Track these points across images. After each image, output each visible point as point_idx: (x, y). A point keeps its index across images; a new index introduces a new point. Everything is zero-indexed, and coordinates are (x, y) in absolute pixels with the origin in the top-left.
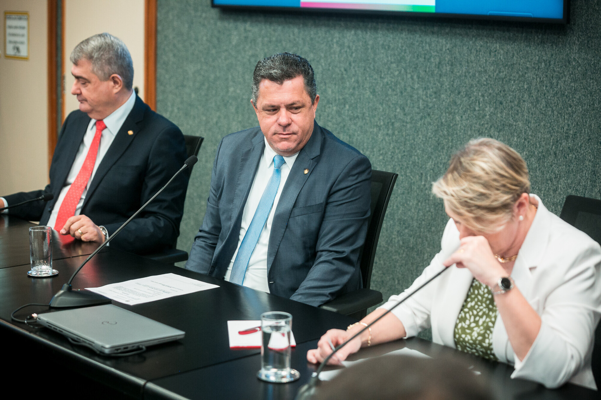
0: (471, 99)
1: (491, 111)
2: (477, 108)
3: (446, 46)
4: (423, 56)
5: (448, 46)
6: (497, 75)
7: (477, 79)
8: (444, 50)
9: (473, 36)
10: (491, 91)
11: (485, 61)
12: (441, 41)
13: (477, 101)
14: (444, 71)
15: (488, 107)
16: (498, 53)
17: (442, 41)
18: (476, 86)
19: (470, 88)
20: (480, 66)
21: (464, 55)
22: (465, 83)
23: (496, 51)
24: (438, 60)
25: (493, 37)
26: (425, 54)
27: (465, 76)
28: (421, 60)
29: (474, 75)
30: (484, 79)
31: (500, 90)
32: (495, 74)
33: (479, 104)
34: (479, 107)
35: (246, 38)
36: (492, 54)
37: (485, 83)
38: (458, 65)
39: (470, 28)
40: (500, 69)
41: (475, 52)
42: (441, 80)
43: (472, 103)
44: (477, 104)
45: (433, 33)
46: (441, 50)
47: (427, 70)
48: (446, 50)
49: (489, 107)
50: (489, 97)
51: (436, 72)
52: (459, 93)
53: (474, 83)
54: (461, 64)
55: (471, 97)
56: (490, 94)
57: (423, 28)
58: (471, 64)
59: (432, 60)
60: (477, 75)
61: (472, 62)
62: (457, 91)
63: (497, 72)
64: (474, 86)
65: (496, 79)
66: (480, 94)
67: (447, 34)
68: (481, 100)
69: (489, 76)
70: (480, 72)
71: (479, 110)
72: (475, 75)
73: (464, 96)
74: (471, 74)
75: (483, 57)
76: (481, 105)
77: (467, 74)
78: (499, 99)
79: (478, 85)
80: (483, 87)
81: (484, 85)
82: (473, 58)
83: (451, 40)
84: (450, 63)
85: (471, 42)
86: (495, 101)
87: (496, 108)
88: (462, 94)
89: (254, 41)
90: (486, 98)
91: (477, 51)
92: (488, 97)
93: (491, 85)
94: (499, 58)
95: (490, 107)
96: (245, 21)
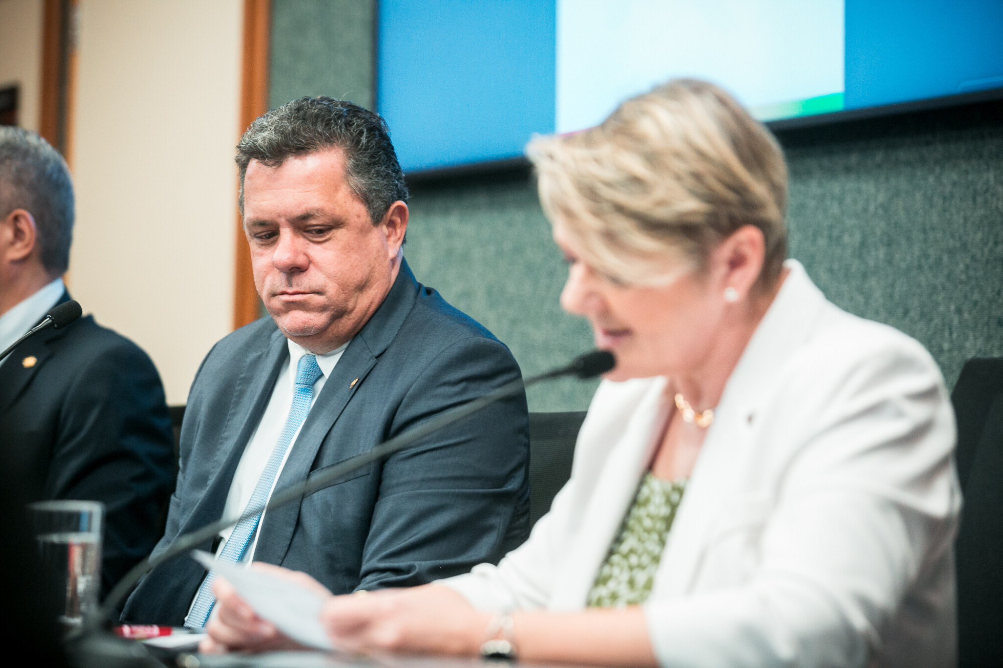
0: (933, 325)
1: (978, 347)
2: (946, 346)
3: (876, 200)
4: (825, 233)
5: (881, 198)
6: (991, 251)
7: (946, 272)
8: (872, 208)
9: (937, 162)
10: (976, 296)
11: (962, 221)
12: (864, 186)
13: (947, 327)
14: (872, 263)
15: (971, 338)
16: (993, 195)
17: (868, 187)
18: (944, 288)
19: (931, 295)
20: (952, 236)
21: (916, 213)
22: (919, 286)
23: (987, 190)
24: (858, 237)
25: (981, 156)
26: (831, 227)
27: (920, 267)
28: (822, 242)
29: (938, 262)
30: (962, 266)
31: (997, 289)
32: (986, 250)
33: (951, 334)
34: (951, 341)
35: (450, 252)
36: (980, 200)
37: (963, 277)
38: (903, 242)
39: (928, 144)
40: (997, 235)
41: (940, 202)
42: (866, 286)
43: (935, 333)
44: (947, 334)
45: (848, 170)
46: (865, 210)
47: (836, 266)
48: (876, 209)
49: (974, 336)
50: (974, 312)
51: (854, 269)
52: (906, 313)
53: (940, 280)
54: (909, 239)
55: (931, 320)
56: (976, 303)
57: (826, 162)
58: (931, 235)
59: (846, 239)
60: (945, 258)
61: (933, 229)
62: (900, 311)
63: (991, 244)
64: (940, 288)
65: (987, 262)
66: (953, 307)
67: (879, 166)
68: (956, 321)
69: (973, 258)
70: (951, 252)
71: (950, 351)
72: (941, 259)
73: (917, 318)
74: (931, 260)
75: (958, 212)
76: (955, 336)
77: (923, 261)
78: (994, 313)
79: (947, 284)
80: (960, 287)
81: (961, 282)
82: (935, 219)
83: (887, 179)
84: (885, 239)
85: (931, 179)
86: (986, 319)
87: (989, 338)
88: (912, 314)
89: (465, 258)
90: (966, 315)
91: (945, 199)
92: (970, 312)
93: (977, 279)
94: (994, 207)
95: (976, 338)
96: (447, 211)
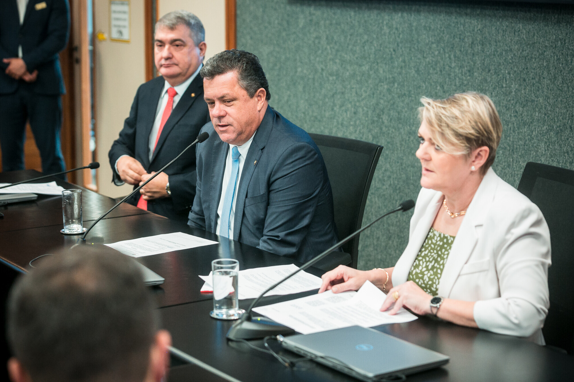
0: (499, 77)
1: (516, 88)
2: (504, 85)
3: (477, 27)
4: (458, 36)
5: (479, 27)
6: (521, 53)
7: (504, 58)
8: (476, 30)
9: (500, 17)
10: (515, 69)
11: (510, 40)
13: (505, 79)
14: (476, 50)
15: (514, 84)
16: (521, 33)
17: (474, 22)
18: (503, 64)
19: (499, 66)
20: (506, 45)
21: (493, 35)
22: (494, 62)
23: (519, 31)
24: (471, 40)
25: (517, 18)
26: (460, 35)
27: (494, 55)
28: (457, 40)
29: (501, 54)
30: (510, 57)
31: (523, 67)
32: (519, 53)
33: (506, 81)
34: (506, 84)
35: (311, 21)
36: (516, 33)
37: (511, 61)
38: (488, 45)
39: (497, 10)
40: (523, 48)
41: (502, 32)
42: (474, 59)
43: (500, 80)
44: (504, 81)
45: (466, 14)
46: (473, 30)
47: (462, 49)
48: (477, 31)
49: (515, 83)
50: (515, 75)
51: (469, 51)
52: (489, 71)
53: (502, 61)
54: (490, 44)
55: (499, 75)
56: (515, 72)
57: (458, 10)
58: (498, 44)
59: (466, 40)
60: (504, 53)
61: (499, 42)
62: (487, 70)
63: (521, 51)
64: (502, 64)
65: (520, 57)
66: (507, 72)
67: (478, 15)
68: (508, 77)
69: (514, 54)
70: (506, 51)
71: (506, 87)
72: (502, 53)
73: (493, 74)
74: (498, 53)
75: (509, 37)
76: (508, 82)
77: (495, 53)
78: (522, 76)
79: (505, 63)
80: (509, 65)
81: (510, 63)
82: (500, 38)
83: (482, 21)
84: (481, 42)
85: (498, 23)
86: (519, 78)
87: (520, 85)
88: (491, 71)
89: (317, 23)
90: (512, 75)
91: (503, 31)
92: (513, 75)
93: (516, 63)
94: (522, 37)
95: (515, 84)
96: (309, 6)
